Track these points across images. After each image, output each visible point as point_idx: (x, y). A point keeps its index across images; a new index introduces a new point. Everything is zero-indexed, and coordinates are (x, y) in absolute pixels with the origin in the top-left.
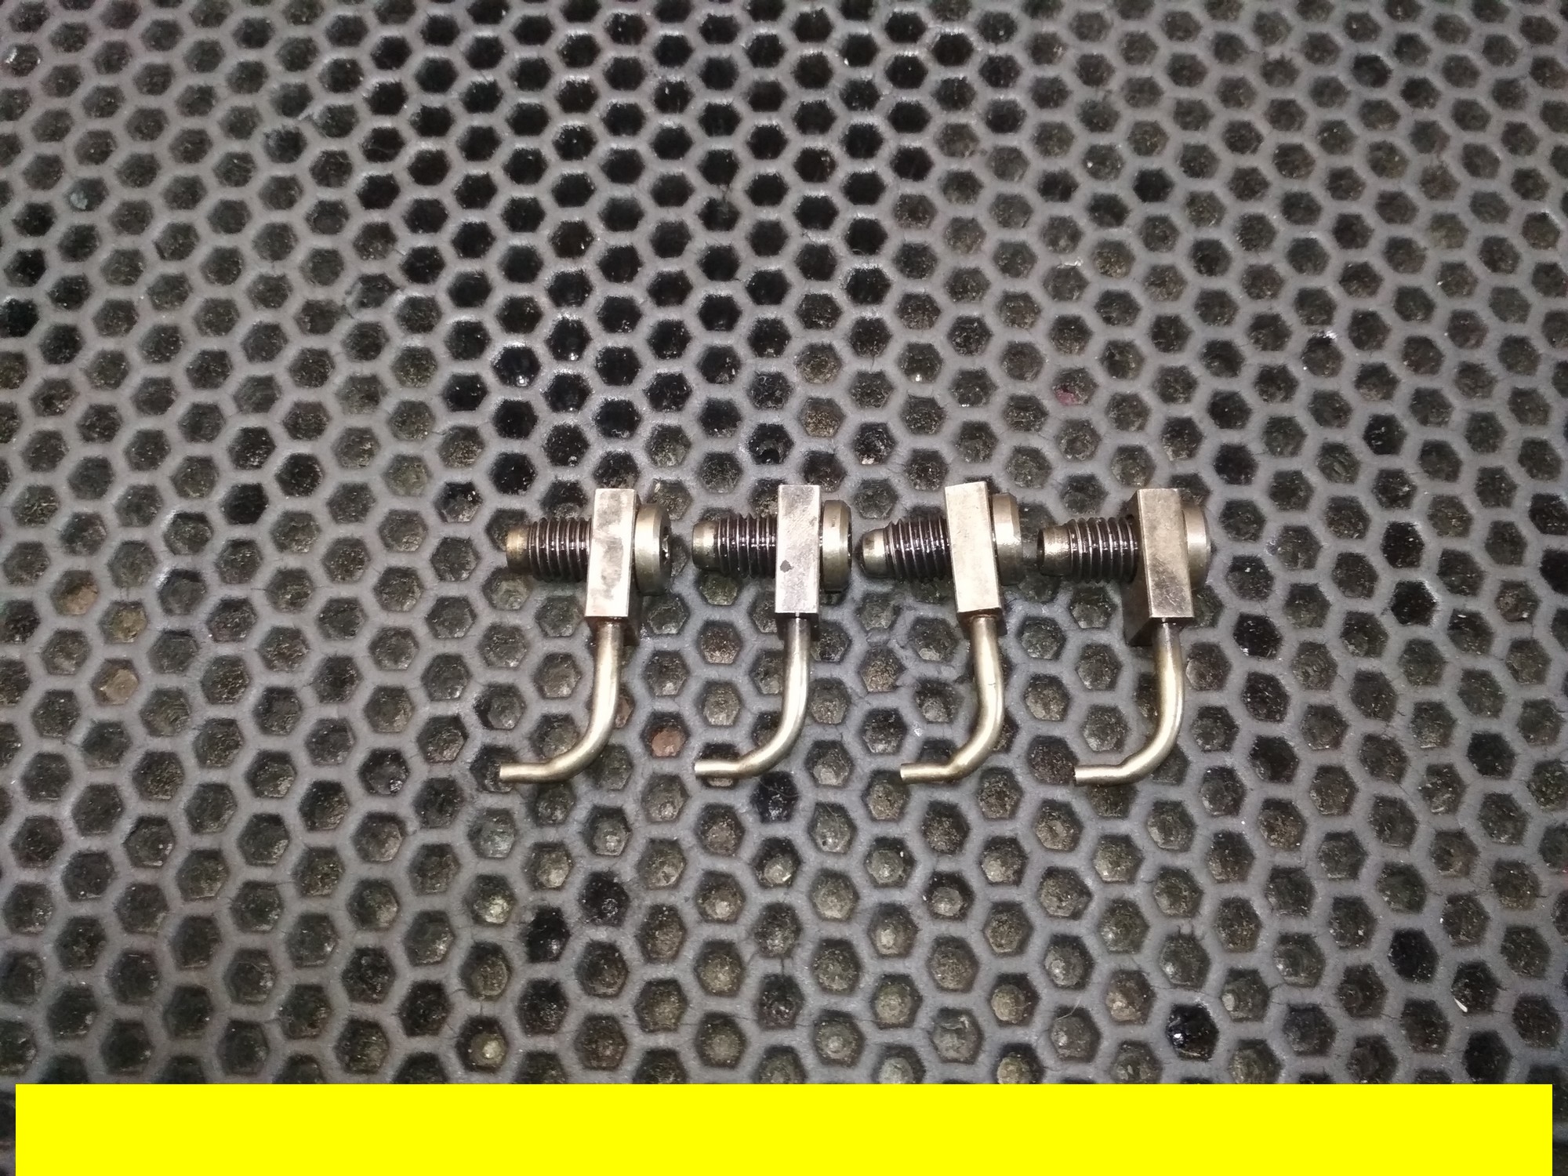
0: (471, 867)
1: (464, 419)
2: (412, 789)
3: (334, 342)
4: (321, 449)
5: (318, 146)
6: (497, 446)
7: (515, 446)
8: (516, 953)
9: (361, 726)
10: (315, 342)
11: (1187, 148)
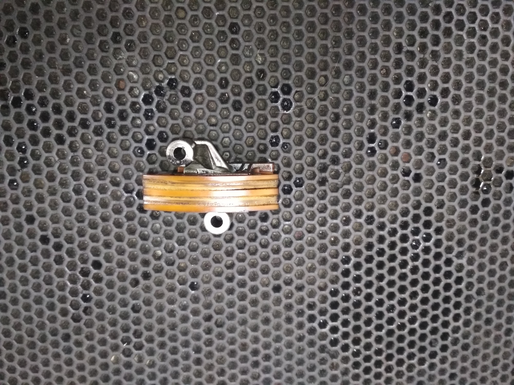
0: (436, 122)
1: (439, 224)
2: (449, 139)
3: (468, 242)
4: (470, 216)
5: (473, 292)
6: (432, 218)
7: (428, 218)
8: (427, 104)
9: (460, 153)
10: (472, 242)
11: (268, 300)
